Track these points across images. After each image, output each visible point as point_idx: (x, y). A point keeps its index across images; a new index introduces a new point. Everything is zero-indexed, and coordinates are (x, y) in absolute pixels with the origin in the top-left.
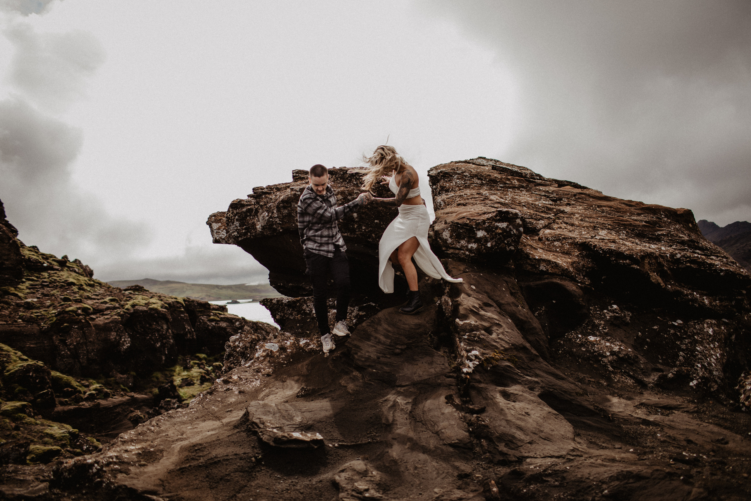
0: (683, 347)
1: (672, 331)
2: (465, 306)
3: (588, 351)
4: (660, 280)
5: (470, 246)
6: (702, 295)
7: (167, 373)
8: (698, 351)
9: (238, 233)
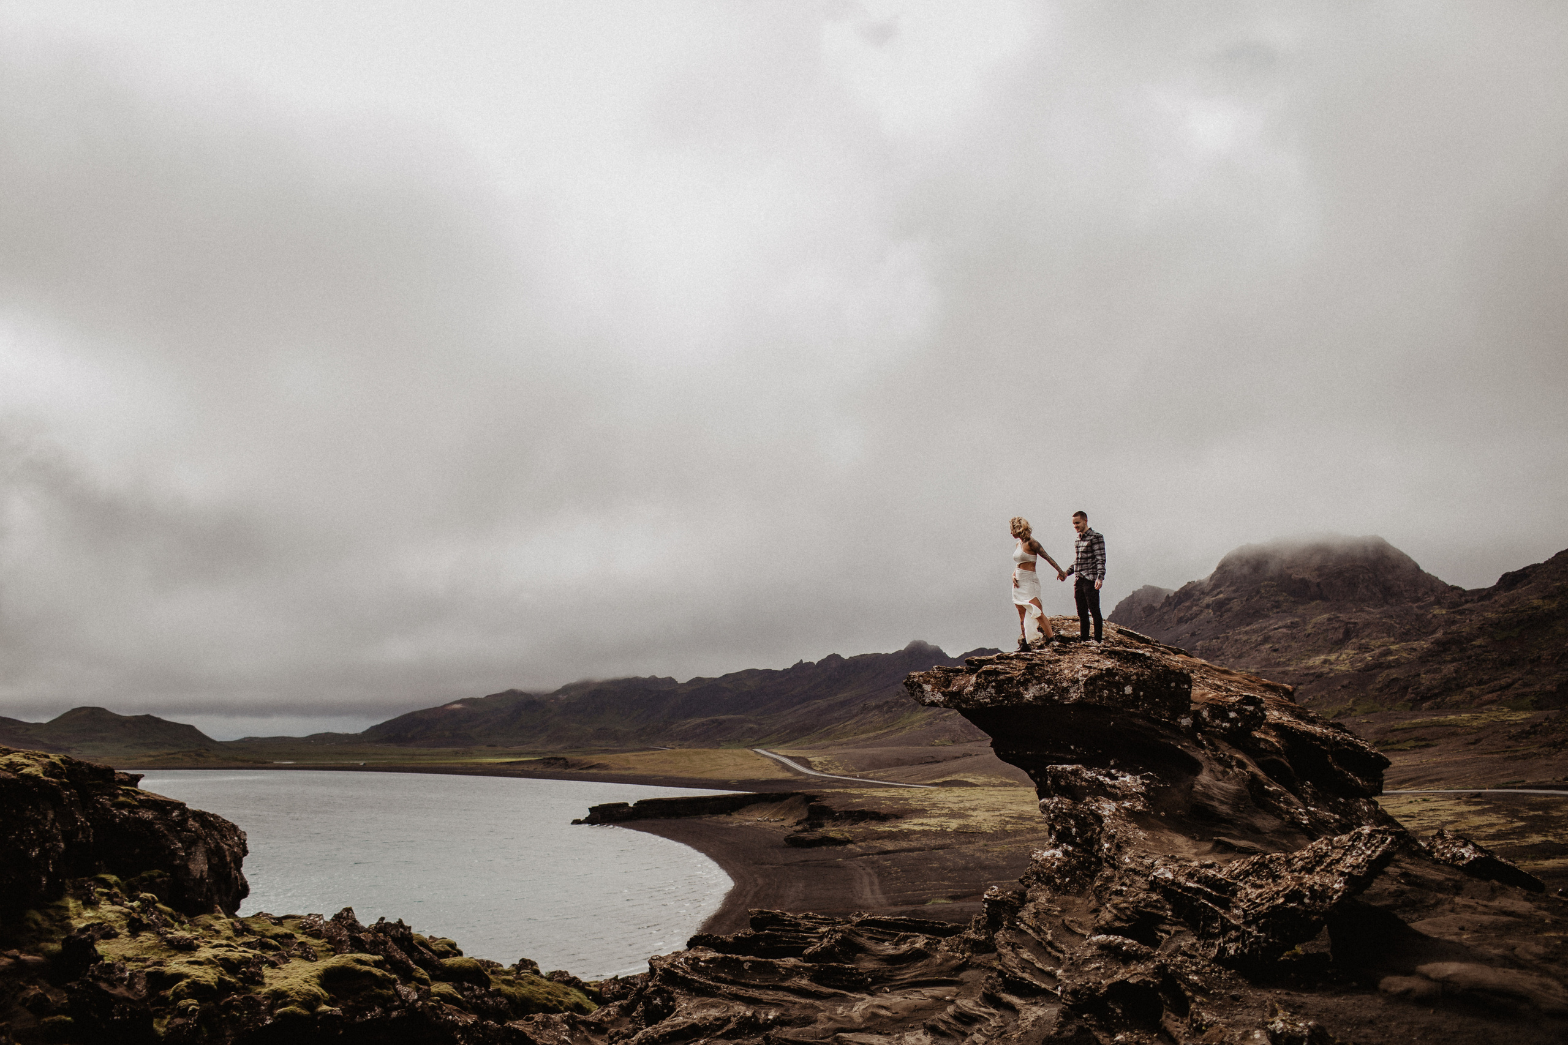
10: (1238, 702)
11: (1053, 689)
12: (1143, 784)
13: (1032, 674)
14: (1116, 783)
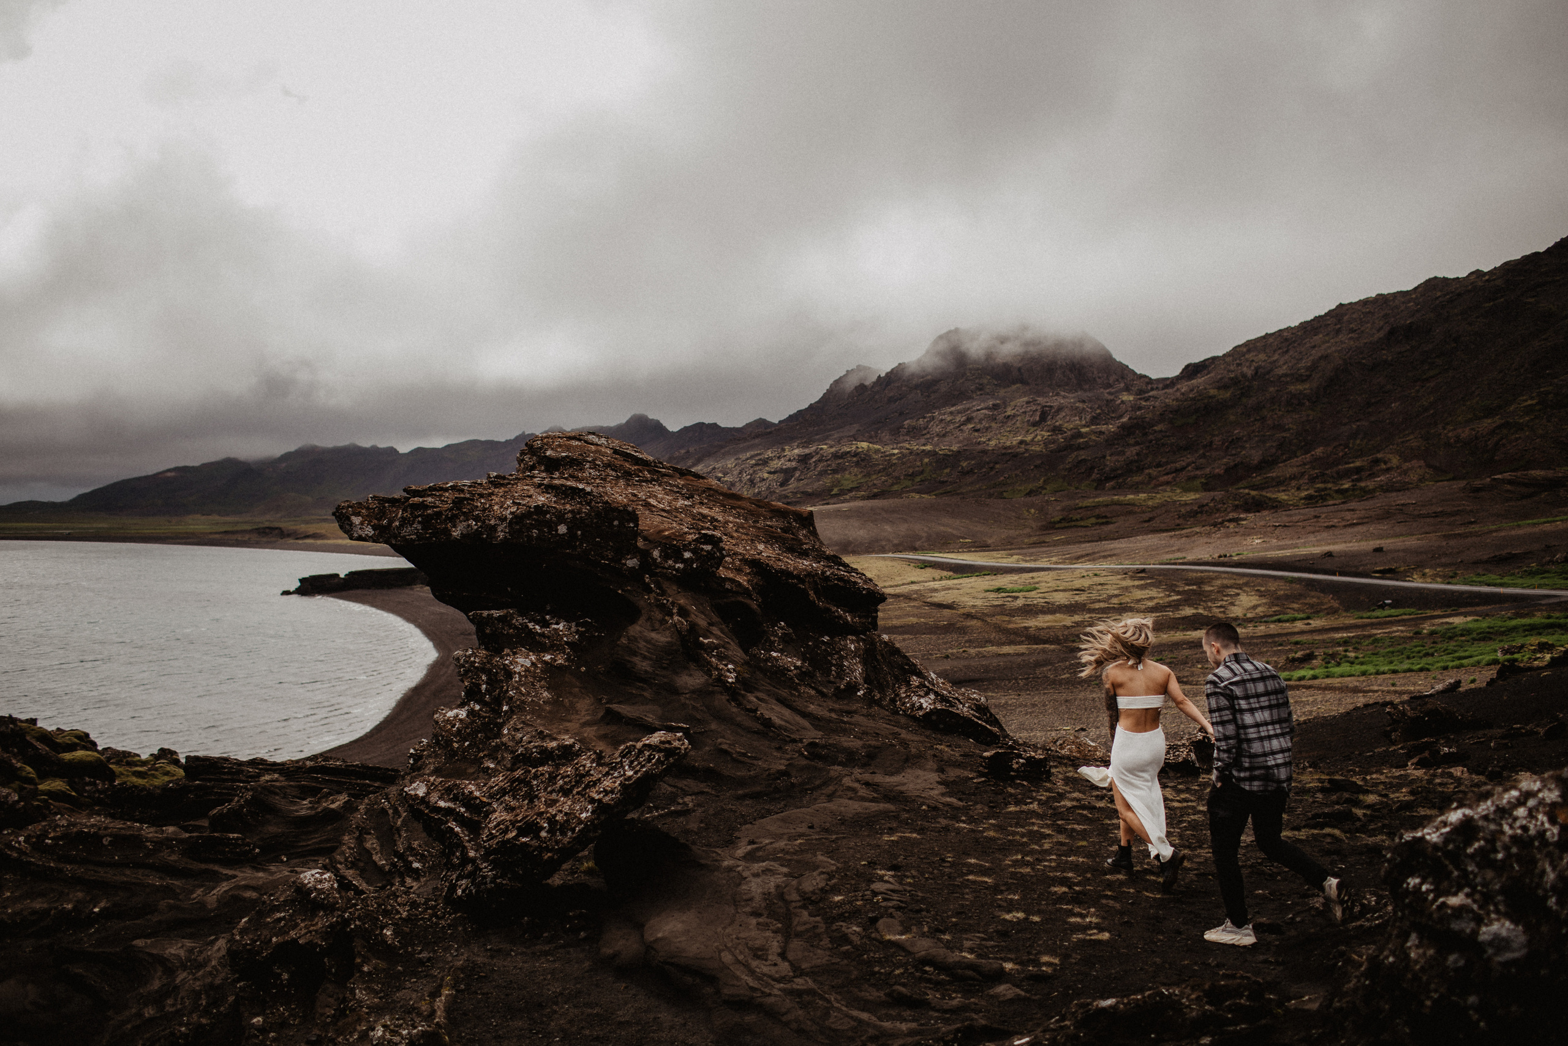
1: (823, 647)
2: (701, 626)
3: (773, 666)
4: (815, 598)
5: (677, 566)
6: (845, 612)
10: (695, 540)
11: (481, 527)
12: (577, 632)
13: (459, 509)
14: (546, 631)
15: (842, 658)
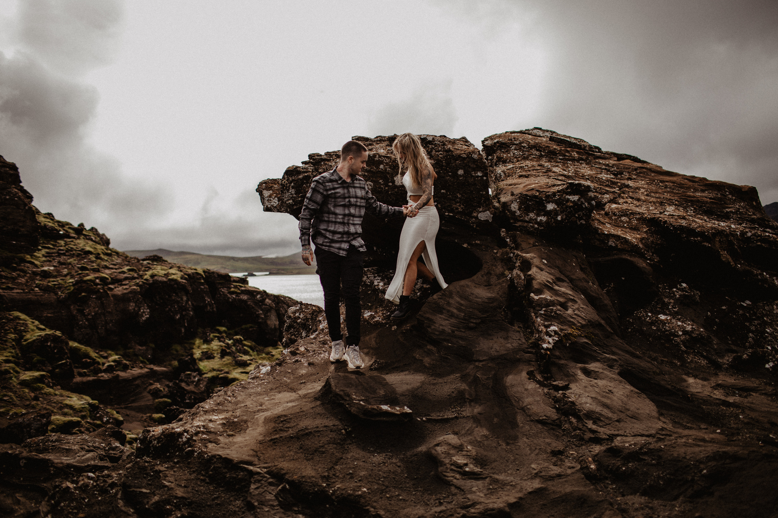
0: (753, 328)
1: (741, 312)
2: (539, 280)
3: (658, 330)
4: (730, 260)
5: (539, 219)
6: (771, 275)
7: (187, 345)
8: (767, 333)
9: (293, 201)
10: (558, 192)
15: (765, 324)
